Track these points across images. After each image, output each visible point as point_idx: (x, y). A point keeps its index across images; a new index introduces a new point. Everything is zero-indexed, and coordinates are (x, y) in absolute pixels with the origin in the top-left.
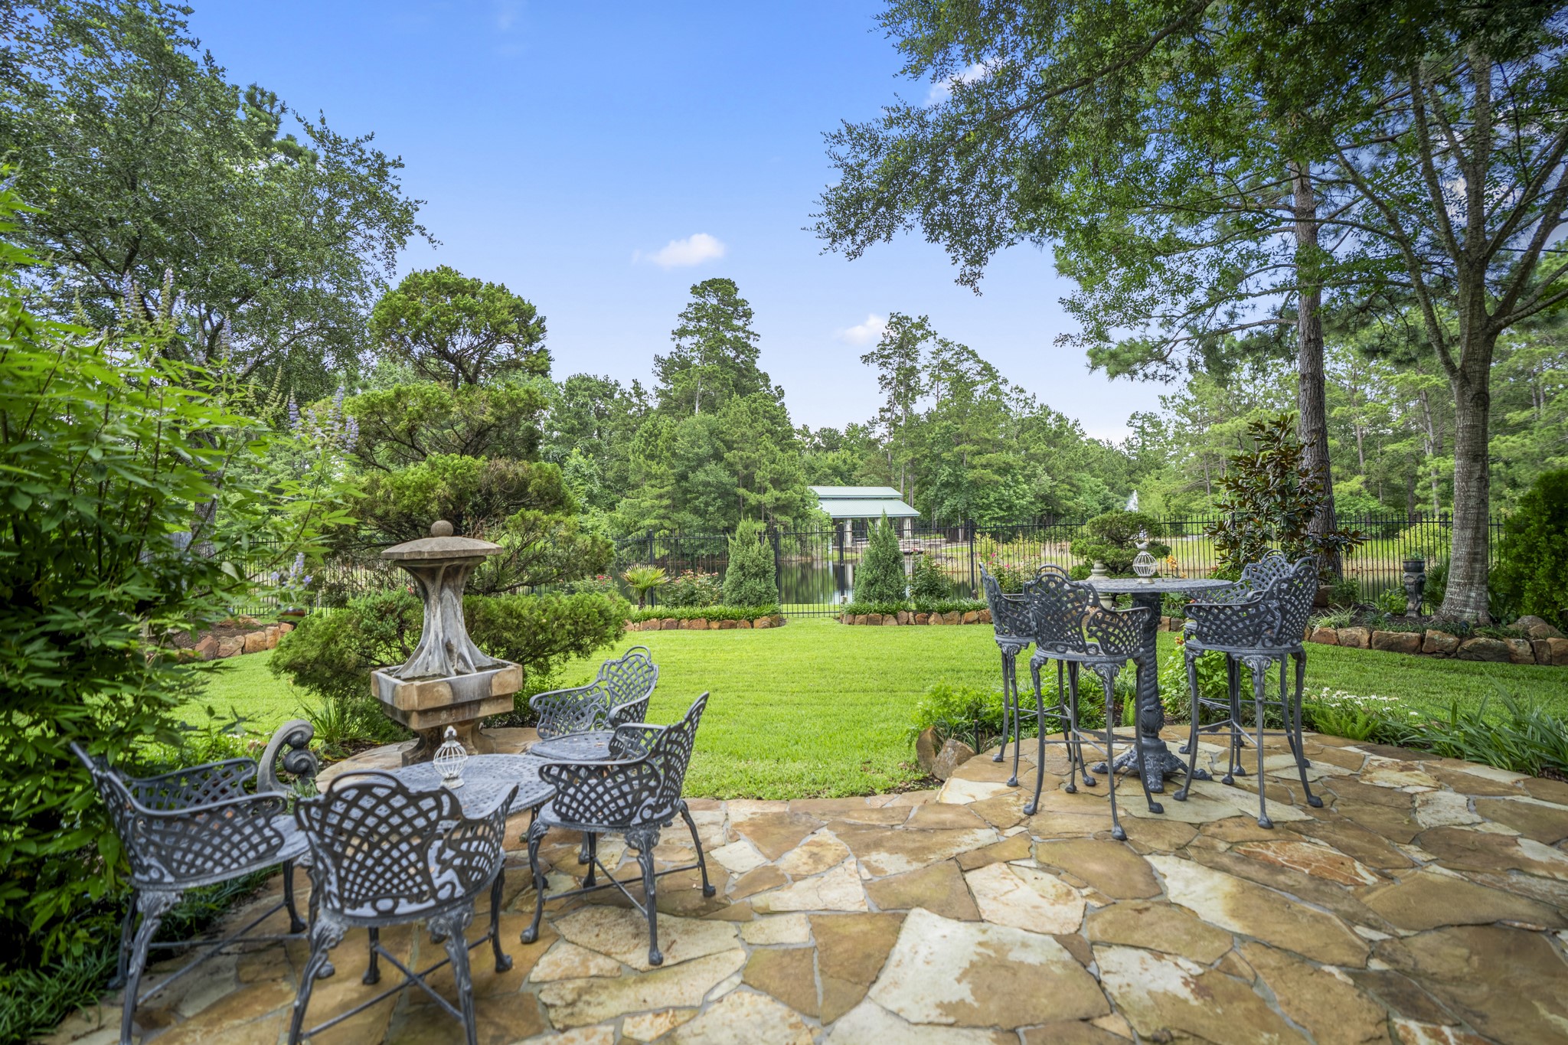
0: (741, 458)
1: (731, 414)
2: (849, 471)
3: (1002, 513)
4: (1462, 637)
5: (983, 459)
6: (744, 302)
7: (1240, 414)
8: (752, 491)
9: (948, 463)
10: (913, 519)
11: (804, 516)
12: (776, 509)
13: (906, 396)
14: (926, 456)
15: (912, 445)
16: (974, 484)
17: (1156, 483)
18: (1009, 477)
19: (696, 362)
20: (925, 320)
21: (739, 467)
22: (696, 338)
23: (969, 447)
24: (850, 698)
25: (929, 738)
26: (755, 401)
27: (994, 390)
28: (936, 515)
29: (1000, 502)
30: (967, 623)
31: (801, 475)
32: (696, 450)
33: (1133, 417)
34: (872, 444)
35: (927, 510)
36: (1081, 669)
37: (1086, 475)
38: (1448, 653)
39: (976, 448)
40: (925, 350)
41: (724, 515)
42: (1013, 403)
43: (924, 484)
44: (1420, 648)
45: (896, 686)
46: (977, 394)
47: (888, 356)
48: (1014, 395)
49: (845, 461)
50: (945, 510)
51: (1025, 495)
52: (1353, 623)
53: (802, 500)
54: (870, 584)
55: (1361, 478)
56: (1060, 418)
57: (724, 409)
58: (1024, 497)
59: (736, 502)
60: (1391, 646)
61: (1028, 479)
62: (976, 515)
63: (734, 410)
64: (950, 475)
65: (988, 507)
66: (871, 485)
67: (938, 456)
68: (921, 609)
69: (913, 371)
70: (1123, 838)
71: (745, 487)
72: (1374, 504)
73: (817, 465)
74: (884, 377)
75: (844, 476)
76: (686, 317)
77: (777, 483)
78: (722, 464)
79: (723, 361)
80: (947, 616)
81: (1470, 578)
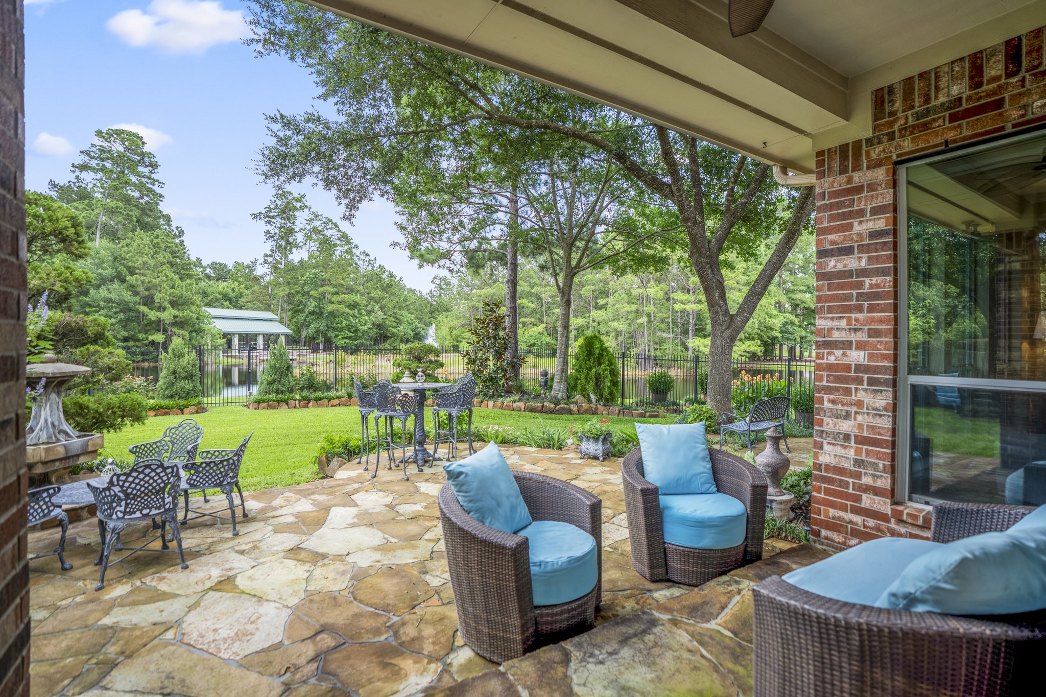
0: (143, 282)
1: (135, 244)
2: (236, 297)
3: (350, 335)
4: (556, 405)
5: (339, 299)
6: (150, 155)
7: (490, 286)
8: (151, 309)
9: (315, 298)
10: (287, 336)
11: (199, 331)
12: (173, 324)
13: (286, 248)
14: (298, 292)
15: (288, 283)
16: (332, 314)
17: (445, 321)
18: (356, 311)
19: (98, 195)
20: (304, 196)
21: (141, 289)
22: (100, 175)
23: (330, 289)
24: (269, 449)
25: (324, 459)
26: (157, 237)
27: (349, 252)
28: (304, 334)
29: (349, 327)
30: (332, 406)
31: (197, 298)
32: (100, 271)
33: (435, 278)
34: (257, 279)
35: (298, 330)
36: (395, 420)
37: (405, 313)
38: (552, 412)
39: (334, 290)
40: (301, 219)
41: (125, 326)
42: (361, 262)
43: (296, 312)
44: (542, 410)
45: (296, 442)
46: (338, 253)
47: (273, 217)
48: (362, 257)
49: (233, 290)
50: (311, 331)
51: (366, 323)
52: (520, 400)
53: (198, 318)
54: (270, 383)
55: (543, 325)
56: (391, 275)
57: (128, 241)
58: (365, 324)
59: (138, 317)
60: (532, 410)
61: (369, 313)
62: (333, 335)
63: (138, 241)
64: (316, 306)
65: (341, 330)
66: (256, 309)
67: (308, 293)
68: (304, 398)
69: (291, 231)
70: (408, 480)
71: (145, 305)
72: (548, 339)
73: (209, 290)
74: (268, 232)
75: (234, 302)
76: (88, 155)
77: (174, 304)
78: (125, 285)
79: (127, 200)
80: (320, 402)
81: (561, 379)
